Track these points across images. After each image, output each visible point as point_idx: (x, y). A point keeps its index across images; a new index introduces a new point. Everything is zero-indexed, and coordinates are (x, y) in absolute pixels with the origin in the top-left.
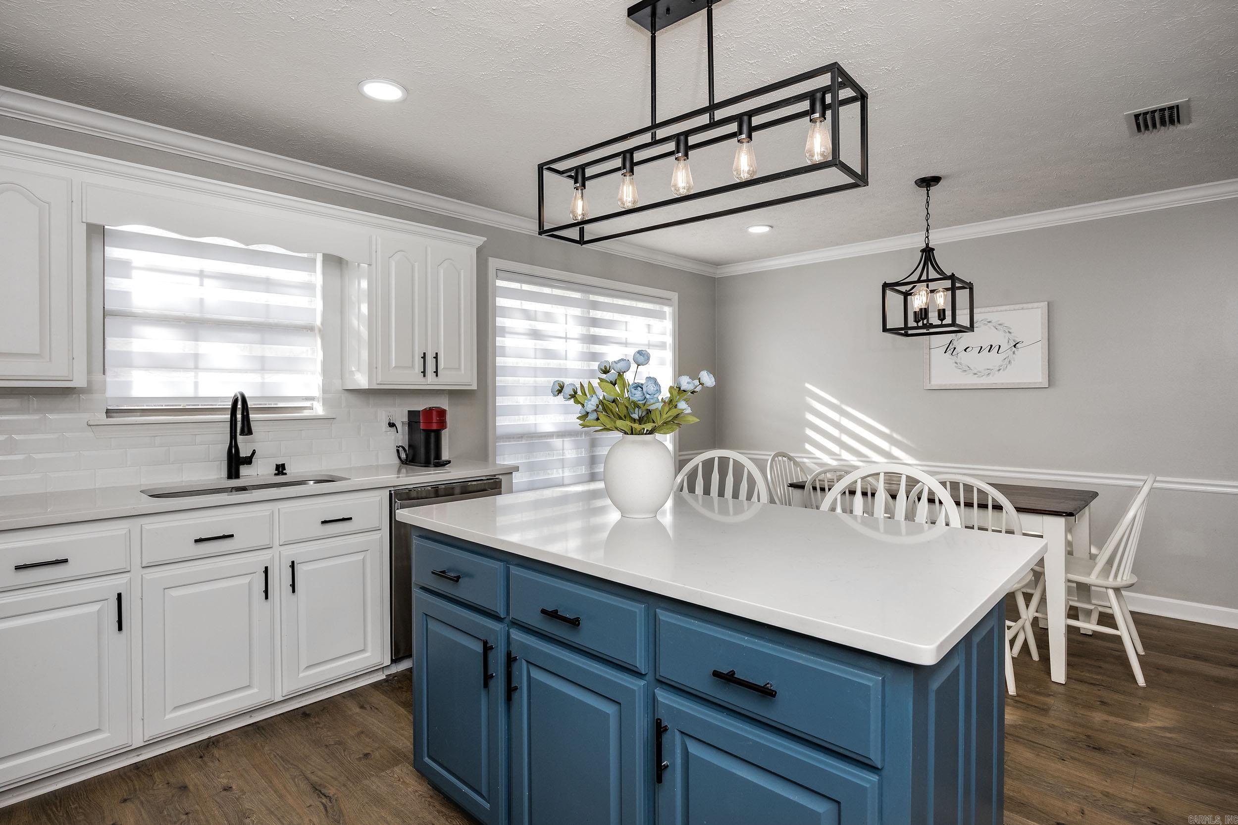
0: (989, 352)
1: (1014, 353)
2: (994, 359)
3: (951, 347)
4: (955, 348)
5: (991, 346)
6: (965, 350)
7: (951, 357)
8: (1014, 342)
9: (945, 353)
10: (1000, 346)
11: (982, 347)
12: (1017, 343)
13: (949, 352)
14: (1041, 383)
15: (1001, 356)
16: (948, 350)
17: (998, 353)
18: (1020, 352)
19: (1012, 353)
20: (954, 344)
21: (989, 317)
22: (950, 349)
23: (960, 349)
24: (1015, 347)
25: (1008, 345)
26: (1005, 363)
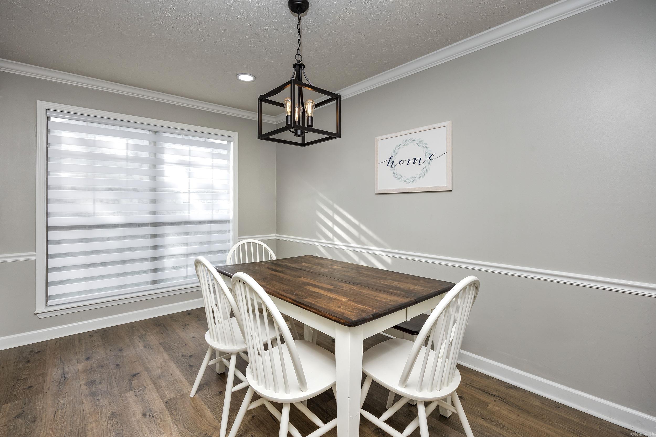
0: (414, 164)
1: (429, 163)
2: (416, 169)
3: (391, 161)
4: (393, 162)
5: (415, 159)
6: (399, 163)
7: (390, 168)
8: (429, 155)
9: (387, 166)
10: (420, 159)
11: (409, 160)
12: (431, 156)
13: (390, 165)
14: (446, 186)
15: (422, 166)
16: (389, 163)
17: (419, 164)
18: (433, 162)
19: (428, 163)
20: (393, 159)
21: (414, 136)
22: (390, 162)
23: (396, 162)
24: (430, 159)
25: (426, 157)
26: (424, 171)
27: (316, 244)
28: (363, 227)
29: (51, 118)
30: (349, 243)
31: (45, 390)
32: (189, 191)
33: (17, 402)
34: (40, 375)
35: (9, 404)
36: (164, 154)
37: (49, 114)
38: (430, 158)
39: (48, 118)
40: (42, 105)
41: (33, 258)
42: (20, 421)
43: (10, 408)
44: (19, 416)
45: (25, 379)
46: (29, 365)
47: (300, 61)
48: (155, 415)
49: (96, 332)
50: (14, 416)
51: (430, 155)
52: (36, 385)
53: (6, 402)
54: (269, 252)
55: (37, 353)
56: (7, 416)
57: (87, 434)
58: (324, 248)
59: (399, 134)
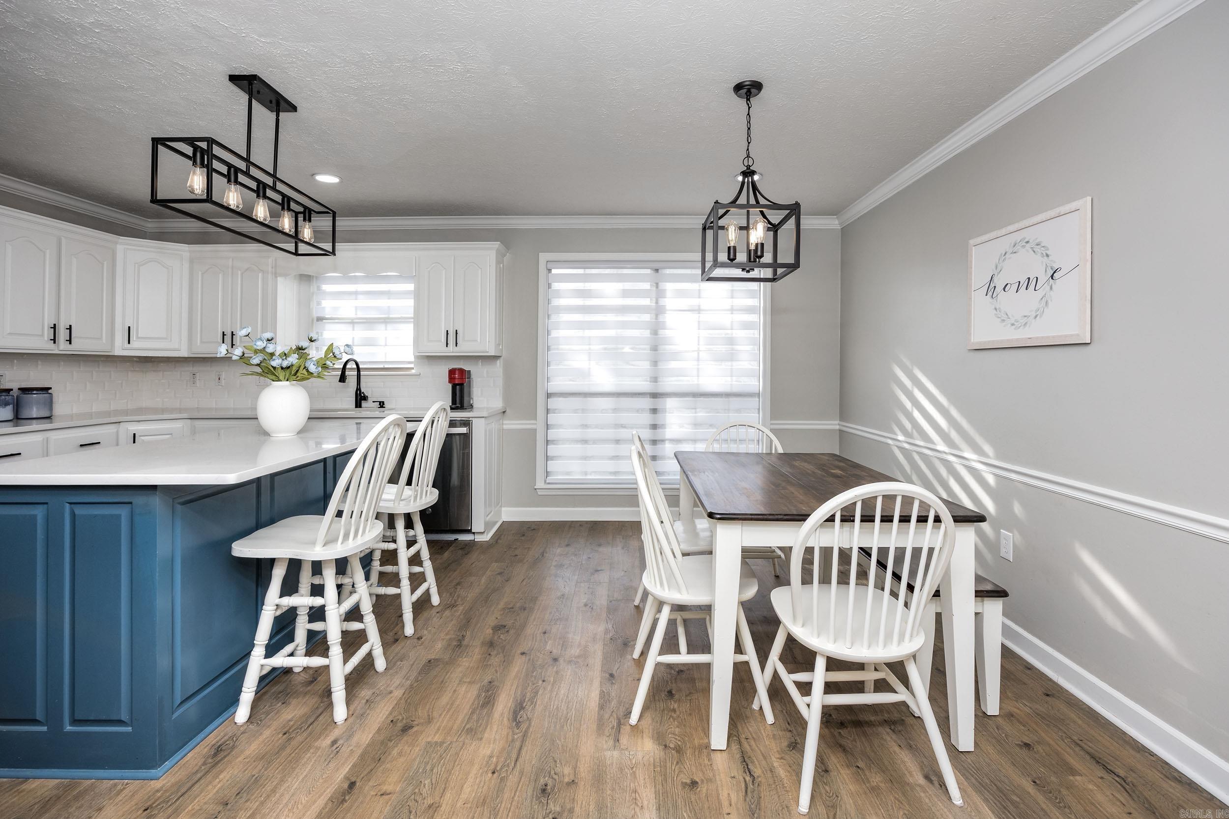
0: (1026, 289)
1: (1051, 288)
2: (1029, 300)
3: (992, 285)
4: (995, 287)
5: (1029, 279)
6: (1004, 289)
7: (991, 300)
8: (1051, 270)
9: (986, 295)
10: (1037, 278)
11: (1019, 282)
12: (1055, 272)
13: (990, 293)
14: (1078, 335)
15: (1040, 293)
16: (989, 290)
17: (1035, 290)
18: (1058, 284)
19: (1049, 287)
20: (995, 281)
21: (1027, 234)
22: (991, 289)
23: (999, 288)
24: (1052, 279)
25: (1046, 275)
26: (1042, 305)
27: (890, 442)
28: (954, 412)
29: (553, 270)
30: (933, 443)
31: (525, 561)
32: (698, 348)
33: (502, 564)
34: (526, 548)
35: (497, 564)
36: (665, 298)
37: (549, 266)
38: (1052, 277)
39: (550, 271)
40: (543, 257)
41: (534, 427)
42: (499, 577)
43: (497, 566)
44: (500, 574)
45: (516, 548)
46: (523, 538)
47: (750, 166)
48: (595, 608)
49: (587, 522)
50: (497, 572)
51: (1053, 270)
52: (520, 555)
53: (496, 562)
54: (773, 443)
55: (532, 530)
56: (493, 571)
57: (537, 602)
58: (900, 450)
59: (1004, 231)
